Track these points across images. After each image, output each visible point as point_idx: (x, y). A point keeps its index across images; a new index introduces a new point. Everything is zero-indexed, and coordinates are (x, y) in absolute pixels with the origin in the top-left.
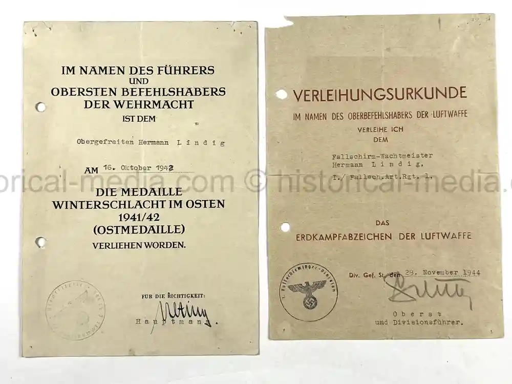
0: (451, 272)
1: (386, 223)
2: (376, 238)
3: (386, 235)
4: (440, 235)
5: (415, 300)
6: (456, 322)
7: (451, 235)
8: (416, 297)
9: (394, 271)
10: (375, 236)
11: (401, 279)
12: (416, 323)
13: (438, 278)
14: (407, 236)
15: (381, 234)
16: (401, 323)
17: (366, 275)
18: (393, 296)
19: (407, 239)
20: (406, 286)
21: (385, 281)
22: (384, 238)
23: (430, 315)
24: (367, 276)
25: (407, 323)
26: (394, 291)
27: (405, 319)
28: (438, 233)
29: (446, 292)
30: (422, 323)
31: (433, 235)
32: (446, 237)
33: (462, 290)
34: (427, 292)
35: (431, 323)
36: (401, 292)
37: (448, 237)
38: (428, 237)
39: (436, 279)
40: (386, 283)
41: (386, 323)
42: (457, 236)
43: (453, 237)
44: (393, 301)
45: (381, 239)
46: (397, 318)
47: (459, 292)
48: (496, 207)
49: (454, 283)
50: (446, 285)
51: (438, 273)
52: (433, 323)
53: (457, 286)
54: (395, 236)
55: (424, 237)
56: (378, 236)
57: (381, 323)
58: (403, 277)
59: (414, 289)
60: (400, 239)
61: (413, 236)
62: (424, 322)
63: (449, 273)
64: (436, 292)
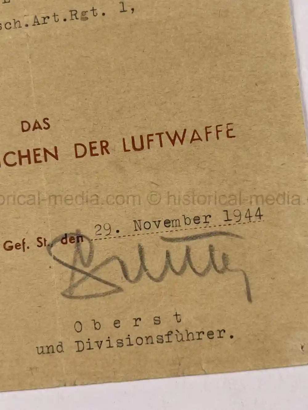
0: (197, 220)
1: (43, 125)
2: (24, 160)
3: (46, 151)
4: (164, 137)
5: (119, 289)
6: (216, 335)
7: (189, 135)
8: (119, 280)
9: (71, 230)
10: (21, 157)
11: (85, 245)
12: (126, 342)
13: (167, 235)
14: (92, 149)
15: (35, 150)
16: (94, 345)
17: (8, 244)
18: (72, 287)
19: (92, 155)
20: (97, 260)
21: (51, 254)
22: (43, 159)
23: (157, 321)
24: (12, 247)
25: (105, 344)
26: (73, 275)
27: (102, 335)
28: (160, 134)
29: (188, 267)
30: (140, 341)
31: (149, 141)
32: (177, 140)
33: (225, 257)
34: (146, 270)
35: (160, 340)
36: (88, 275)
37: (182, 141)
38: (138, 146)
39: (163, 238)
40: (55, 258)
41: (59, 348)
42: (203, 136)
43: (193, 139)
44: (71, 297)
45: (36, 161)
46: (83, 337)
47: (219, 263)
48: (285, 56)
49: (205, 242)
50: (188, 250)
51: (167, 222)
52: (165, 339)
53: (211, 249)
54: (66, 150)
55: (129, 146)
56: (28, 156)
57: (49, 350)
58: (90, 241)
59: (116, 265)
60: (77, 157)
61: (105, 148)
62: (145, 340)
63: (192, 221)
64: (166, 268)
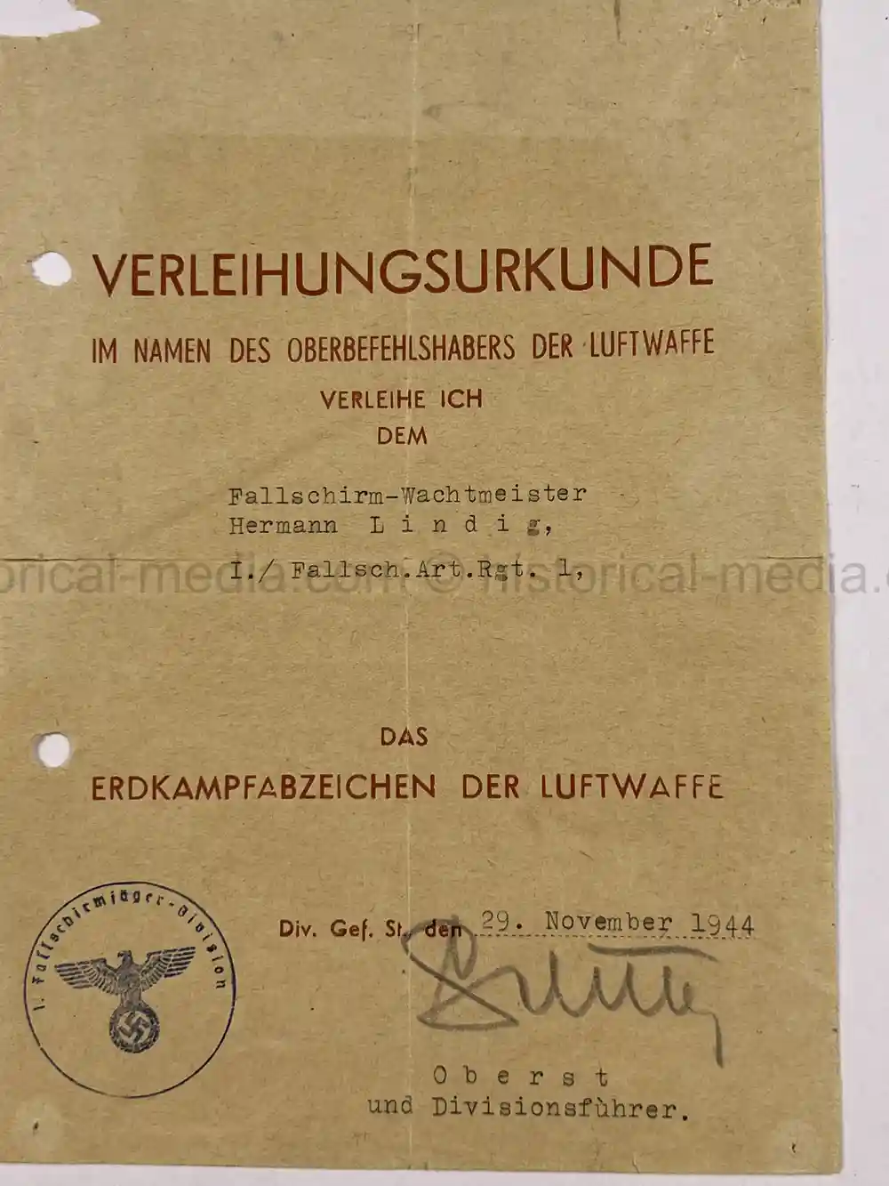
0: (649, 922)
1: (416, 738)
2: (380, 792)
3: (416, 780)
4: (609, 782)
5: (513, 1021)
6: (661, 1112)
7: (649, 785)
8: (513, 1006)
9: (443, 914)
10: (374, 786)
11: (463, 942)
12: (514, 1108)
13: (598, 943)
14: (490, 785)
15: (398, 777)
16: (461, 1107)
17: (339, 927)
18: (434, 1010)
19: (490, 795)
20: (482, 968)
21: (407, 950)
22: (410, 793)
23: (569, 1080)
24: (345, 931)
25: (482, 1108)
26: (439, 988)
27: (476, 1093)
28: (603, 777)
29: (627, 999)
30: (537, 1109)
31: (584, 785)
32: (629, 790)
33: (687, 989)
34: (559, 995)
35: (571, 1111)
36: (463, 991)
37: (636, 793)
38: (566, 790)
39: (591, 946)
40: (413, 958)
41: (406, 1107)
42: (672, 789)
43: (654, 792)
44: (434, 1025)
45: (398, 795)
46: (447, 1091)
47: (677, 996)
49: (660, 961)
50: (630, 969)
51: (600, 921)
52: (579, 1110)
53: (667, 971)
54: (449, 783)
55: (552, 789)
56: (387, 785)
57: (389, 1107)
58: (473, 937)
59: (511, 981)
60: (465, 796)
61: (512, 786)
62: (546, 1108)
63: (641, 924)
64: (591, 996)
